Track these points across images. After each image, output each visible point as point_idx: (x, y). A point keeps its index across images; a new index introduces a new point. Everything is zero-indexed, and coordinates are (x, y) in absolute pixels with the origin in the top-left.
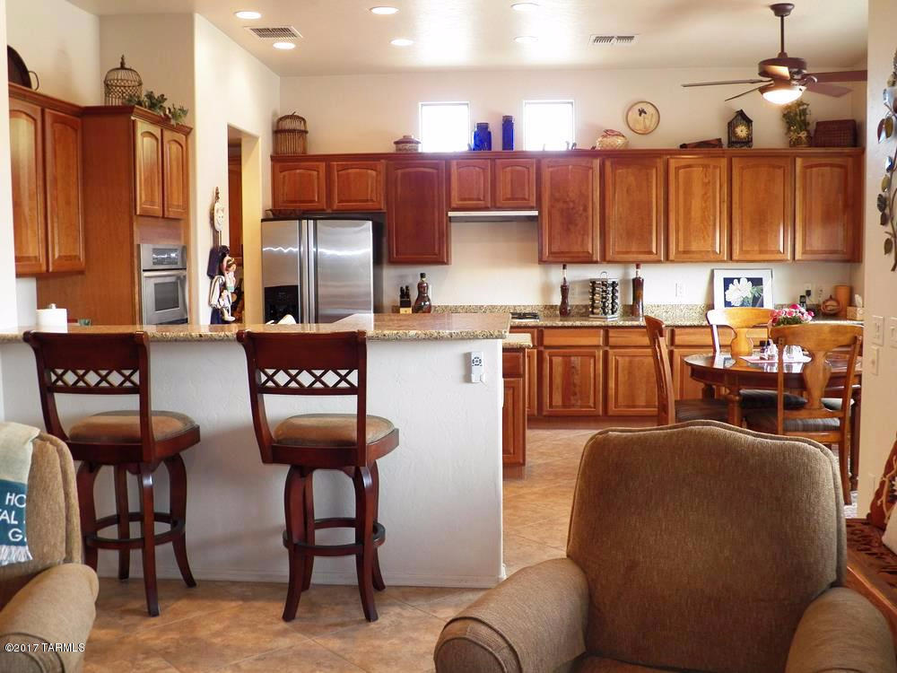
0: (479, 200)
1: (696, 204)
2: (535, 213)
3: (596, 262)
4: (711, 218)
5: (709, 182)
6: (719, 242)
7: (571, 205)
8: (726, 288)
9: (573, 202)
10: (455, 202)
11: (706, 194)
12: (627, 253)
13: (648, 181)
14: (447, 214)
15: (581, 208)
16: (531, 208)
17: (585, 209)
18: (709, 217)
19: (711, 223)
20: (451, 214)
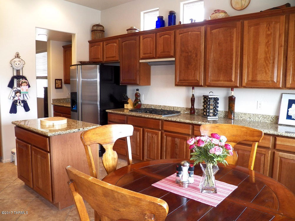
0: (150, 53)
1: (262, 49)
2: (173, 59)
3: (201, 86)
4: (272, 58)
5: (271, 33)
6: (277, 76)
7: (190, 54)
8: (290, 106)
9: (191, 52)
10: (142, 55)
11: (268, 42)
12: (218, 81)
13: (231, 36)
14: (139, 61)
15: (194, 55)
16: (171, 57)
17: (196, 56)
18: (270, 58)
19: (271, 62)
20: (141, 61)
